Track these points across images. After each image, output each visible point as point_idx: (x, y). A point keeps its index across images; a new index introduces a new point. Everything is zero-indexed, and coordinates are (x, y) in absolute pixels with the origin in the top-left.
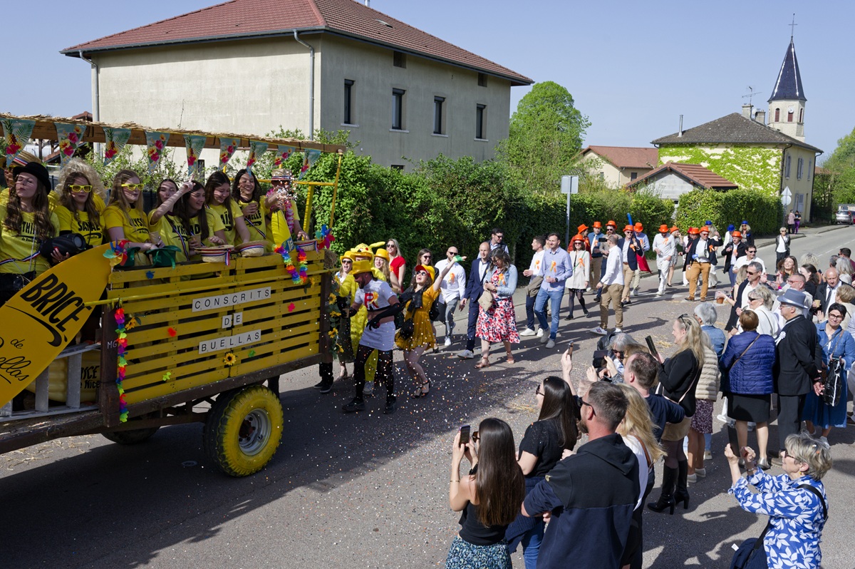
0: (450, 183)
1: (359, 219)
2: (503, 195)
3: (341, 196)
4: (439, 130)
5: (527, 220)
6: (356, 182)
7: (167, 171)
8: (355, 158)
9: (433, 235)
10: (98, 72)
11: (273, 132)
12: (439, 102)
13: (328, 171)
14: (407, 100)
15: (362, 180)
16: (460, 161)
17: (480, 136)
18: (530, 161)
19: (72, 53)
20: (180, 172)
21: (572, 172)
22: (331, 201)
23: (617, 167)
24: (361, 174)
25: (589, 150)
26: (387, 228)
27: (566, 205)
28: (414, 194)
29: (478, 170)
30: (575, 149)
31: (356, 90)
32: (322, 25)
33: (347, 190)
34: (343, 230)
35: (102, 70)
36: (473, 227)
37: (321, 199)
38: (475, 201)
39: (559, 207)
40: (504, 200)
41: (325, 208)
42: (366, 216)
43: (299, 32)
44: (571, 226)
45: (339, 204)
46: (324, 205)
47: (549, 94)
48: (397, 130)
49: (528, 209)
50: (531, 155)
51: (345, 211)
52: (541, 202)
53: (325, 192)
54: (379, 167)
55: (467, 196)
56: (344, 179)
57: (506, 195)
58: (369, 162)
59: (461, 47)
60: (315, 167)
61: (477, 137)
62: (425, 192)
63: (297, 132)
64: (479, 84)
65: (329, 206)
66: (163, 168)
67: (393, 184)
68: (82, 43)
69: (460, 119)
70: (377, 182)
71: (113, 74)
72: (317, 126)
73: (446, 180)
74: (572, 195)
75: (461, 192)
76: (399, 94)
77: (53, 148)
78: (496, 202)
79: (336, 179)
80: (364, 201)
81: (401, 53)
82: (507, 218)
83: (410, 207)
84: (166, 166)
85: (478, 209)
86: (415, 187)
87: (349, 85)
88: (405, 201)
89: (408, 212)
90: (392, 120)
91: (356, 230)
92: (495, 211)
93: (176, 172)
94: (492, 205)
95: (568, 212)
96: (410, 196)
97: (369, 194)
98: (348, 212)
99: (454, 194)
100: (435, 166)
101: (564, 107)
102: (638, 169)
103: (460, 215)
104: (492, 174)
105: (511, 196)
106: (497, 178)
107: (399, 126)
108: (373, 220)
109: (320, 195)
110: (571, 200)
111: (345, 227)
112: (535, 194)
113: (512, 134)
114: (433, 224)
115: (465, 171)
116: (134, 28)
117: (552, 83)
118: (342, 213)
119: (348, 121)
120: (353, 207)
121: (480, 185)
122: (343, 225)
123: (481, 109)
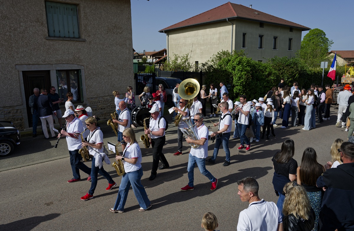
0: (279, 66)
1: (248, 79)
2: (298, 69)
3: (242, 71)
4: (275, 48)
5: (307, 78)
6: (247, 66)
7: (188, 65)
8: (246, 59)
9: (272, 83)
10: (168, 36)
11: (220, 51)
12: (275, 38)
13: (237, 63)
14: (264, 39)
15: (249, 66)
16: (283, 58)
17: (290, 49)
18: (308, 57)
19: (161, 32)
20: (192, 65)
21: (325, 60)
23: (342, 58)
24: (248, 63)
25: (331, 52)
26: (257, 81)
27: (322, 72)
28: (266, 70)
29: (289, 61)
30: (326, 52)
31: (247, 37)
32: (236, 16)
33: (244, 69)
34: (242, 82)
35: (169, 36)
36: (287, 81)
37: (235, 72)
38: (288, 71)
39: (319, 73)
40: (299, 71)
41: (236, 75)
42: (250, 77)
43: (228, 19)
44: (324, 80)
45: (241, 74)
46: (236, 74)
47: (315, 33)
48: (260, 49)
49: (308, 74)
50: (309, 55)
52: (313, 71)
53: (236, 70)
54: (254, 61)
55: (285, 70)
56: (243, 65)
57: (299, 69)
58: (251, 59)
59: (284, 19)
60: (233, 62)
62: (270, 69)
63: (227, 51)
64: (290, 31)
65: (238, 74)
66: (187, 64)
67: (259, 66)
68: (164, 28)
69: (283, 44)
70: (254, 66)
71: (173, 36)
72: (234, 49)
73: (277, 65)
74: (325, 69)
75: (283, 69)
76: (261, 37)
77: (156, 60)
78: (295, 72)
79: (240, 66)
80: (249, 72)
81: (262, 23)
82: (299, 77)
83: (265, 74)
84: (188, 64)
85: (289, 74)
86: (266, 67)
87: (244, 35)
88: (263, 72)
89: (264, 76)
90: (259, 46)
91: (246, 82)
92: (295, 75)
93: (190, 65)
95: (323, 75)
96: (265, 71)
97: (251, 70)
98: (244, 76)
99: (281, 69)
100: (274, 60)
101: (322, 37)
104: (294, 62)
105: (301, 70)
106: (296, 64)
107: (261, 47)
108: (252, 79)
109: (235, 71)
110: (324, 70)
112: (310, 68)
113: (302, 48)
114: (272, 80)
115: (284, 61)
117: (317, 29)
118: (242, 77)
119: (244, 46)
121: (290, 66)
122: (242, 80)
123: (290, 40)
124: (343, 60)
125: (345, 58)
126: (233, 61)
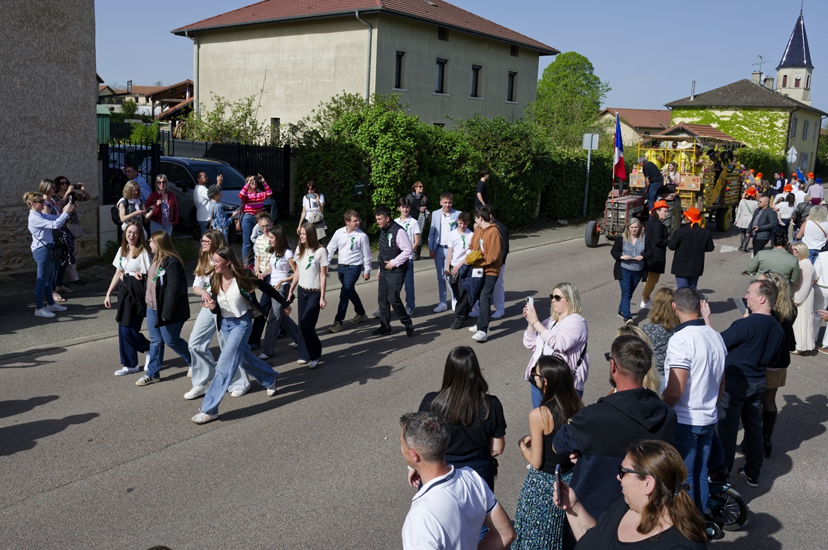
0: (485, 139)
1: (408, 168)
2: (531, 150)
3: (393, 149)
4: (475, 94)
5: (551, 172)
6: (406, 137)
7: (251, 127)
8: (405, 117)
9: (470, 183)
10: (199, 47)
11: (337, 95)
12: (476, 69)
13: (382, 128)
14: (449, 68)
15: (411, 135)
16: (494, 120)
17: (511, 99)
18: (555, 121)
19: (180, 33)
20: (261, 128)
21: (593, 130)
22: (385, 153)
23: (631, 127)
24: (410, 130)
25: (606, 112)
26: (431, 176)
27: (587, 160)
28: (454, 148)
29: (510, 128)
30: (594, 111)
31: (406, 61)
32: (380, 7)
33: (398, 144)
34: (394, 178)
35: (202, 45)
36: (504, 177)
37: (376, 151)
38: (506, 154)
39: (580, 161)
40: (532, 154)
41: (379, 158)
42: (414, 166)
43: (359, 12)
44: (590, 178)
45: (391, 156)
46: (378, 156)
47: (570, 62)
48: (439, 94)
49: (554, 163)
50: (556, 115)
51: (396, 161)
52: (564, 156)
53: (379, 145)
54: (425, 124)
55: (500, 150)
56: (396, 134)
57: (534, 149)
58: (417, 120)
59: (496, 23)
60: (372, 125)
61: (508, 100)
62: (464, 147)
63: (357, 95)
64: (511, 55)
65: (383, 157)
66: (248, 124)
67: (437, 139)
68: (187, 24)
69: (493, 83)
70: (424, 137)
71: (212, 49)
72: (373, 90)
73: (482, 137)
74: (592, 151)
75: (494, 147)
76: (442, 63)
77: (163, 109)
78: (525, 156)
79: (390, 134)
80: (411, 153)
81: (445, 29)
82: (534, 170)
83: (451, 159)
84: (251, 123)
85: (509, 162)
86: (455, 141)
87: (400, 56)
88: (446, 154)
89: (448, 163)
90: (436, 86)
91: (404, 178)
92: (524, 164)
93: (258, 128)
94: (521, 158)
95: (588, 166)
96: (451, 150)
97: (417, 148)
98: (398, 162)
99: (489, 148)
100: (473, 124)
101: (584, 74)
102: (652, 128)
103: (493, 166)
104: (522, 132)
105: (538, 151)
106: (527, 135)
107: (441, 90)
108: (419, 170)
109: (375, 148)
110: (591, 155)
111: (395, 175)
112: (559, 149)
113: (539, 97)
114: (469, 174)
115: (498, 128)
116: (227, 11)
117: (574, 54)
118: (393, 163)
119: (398, 86)
120: (402, 158)
121: (511, 141)
122: (394, 173)
123: (512, 76)
124: (632, 131)
125: (636, 128)
126: (370, 121)
